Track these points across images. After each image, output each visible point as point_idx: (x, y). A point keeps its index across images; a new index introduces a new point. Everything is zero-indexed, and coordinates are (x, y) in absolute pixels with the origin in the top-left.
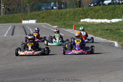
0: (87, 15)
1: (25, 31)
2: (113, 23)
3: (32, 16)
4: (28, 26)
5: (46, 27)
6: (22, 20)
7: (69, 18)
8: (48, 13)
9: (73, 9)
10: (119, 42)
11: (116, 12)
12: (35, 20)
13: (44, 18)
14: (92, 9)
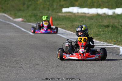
0: (74, 2)
2: (118, 15)
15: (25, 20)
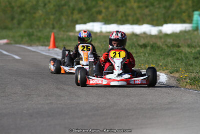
0: (95, 14)
2: (167, 35)
7: (42, 22)
10: (171, 73)
11: (175, 4)
15: (12, 42)
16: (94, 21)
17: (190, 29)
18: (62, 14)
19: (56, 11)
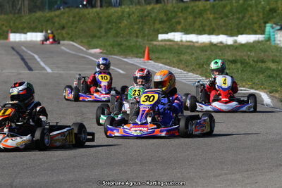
0: (174, 25)
1: (23, 59)
3: (34, 23)
4: (25, 47)
5: (70, 50)
6: (8, 32)
7: (127, 30)
8: (74, 17)
9: (139, 7)
10: (271, 92)
11: (247, 16)
12: (42, 32)
13: (63, 28)
14: (188, 7)
15: (105, 51)
16: (174, 31)
17: (263, 39)
18: (145, 24)
19: (139, 21)
